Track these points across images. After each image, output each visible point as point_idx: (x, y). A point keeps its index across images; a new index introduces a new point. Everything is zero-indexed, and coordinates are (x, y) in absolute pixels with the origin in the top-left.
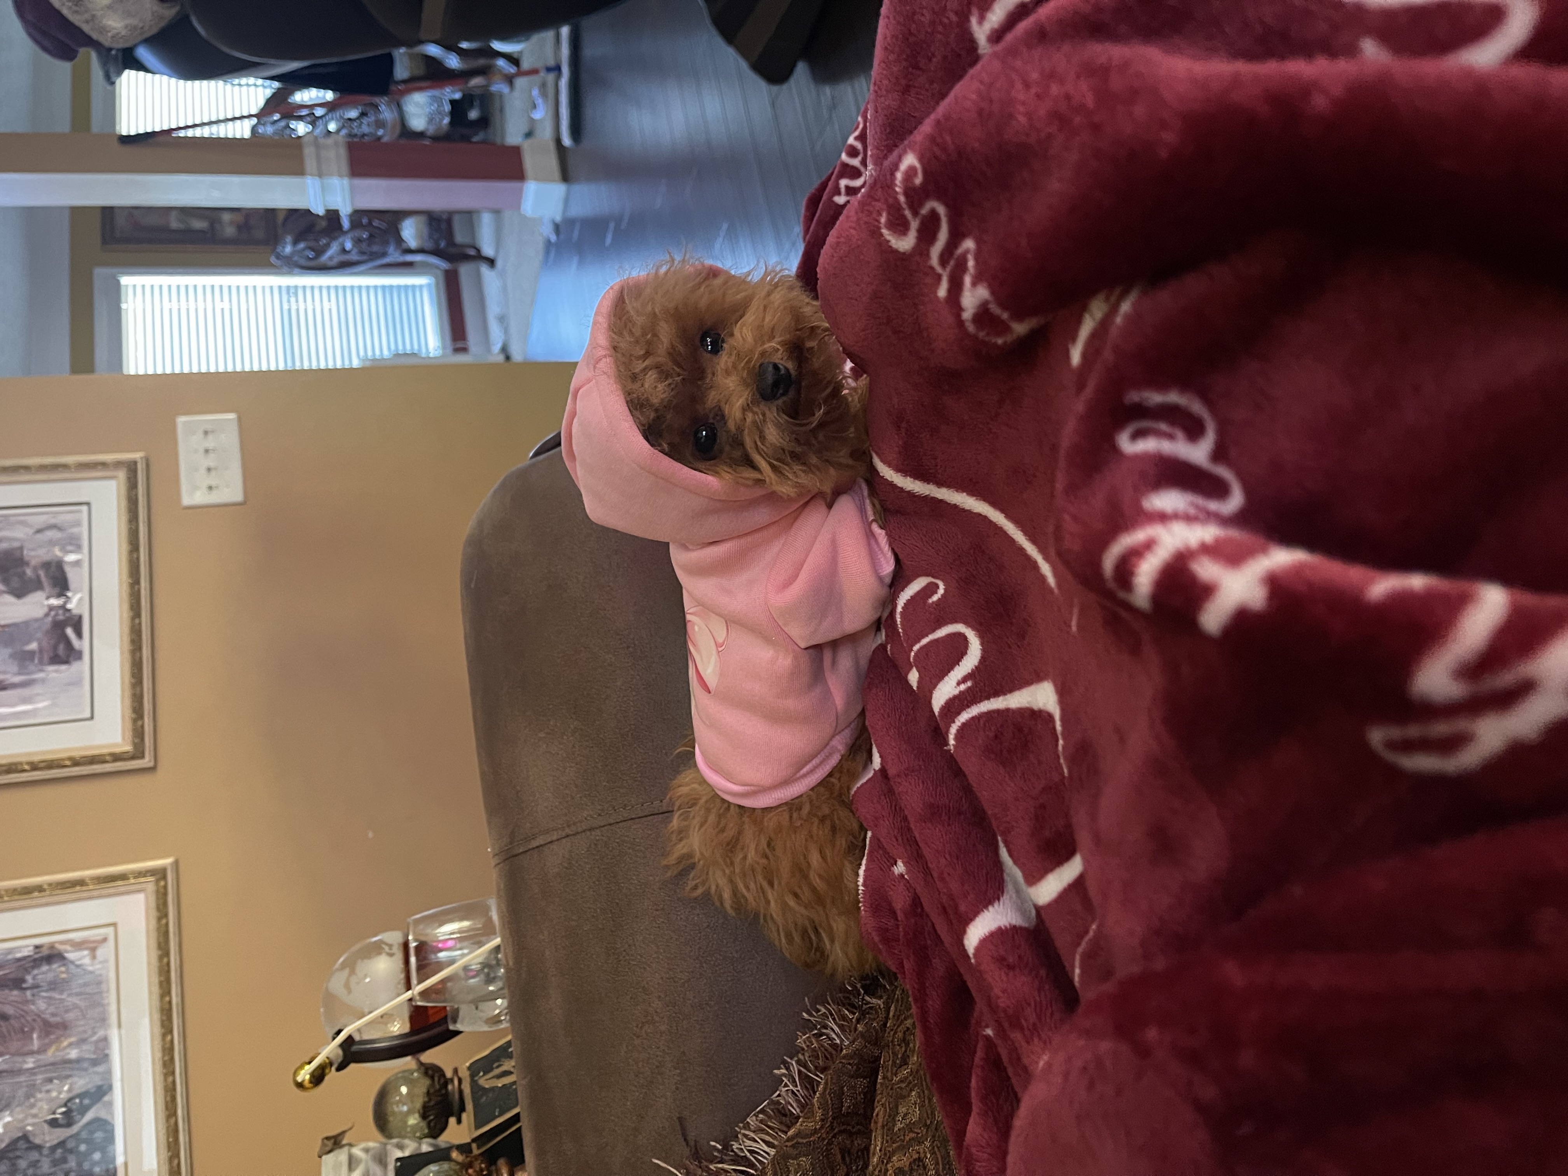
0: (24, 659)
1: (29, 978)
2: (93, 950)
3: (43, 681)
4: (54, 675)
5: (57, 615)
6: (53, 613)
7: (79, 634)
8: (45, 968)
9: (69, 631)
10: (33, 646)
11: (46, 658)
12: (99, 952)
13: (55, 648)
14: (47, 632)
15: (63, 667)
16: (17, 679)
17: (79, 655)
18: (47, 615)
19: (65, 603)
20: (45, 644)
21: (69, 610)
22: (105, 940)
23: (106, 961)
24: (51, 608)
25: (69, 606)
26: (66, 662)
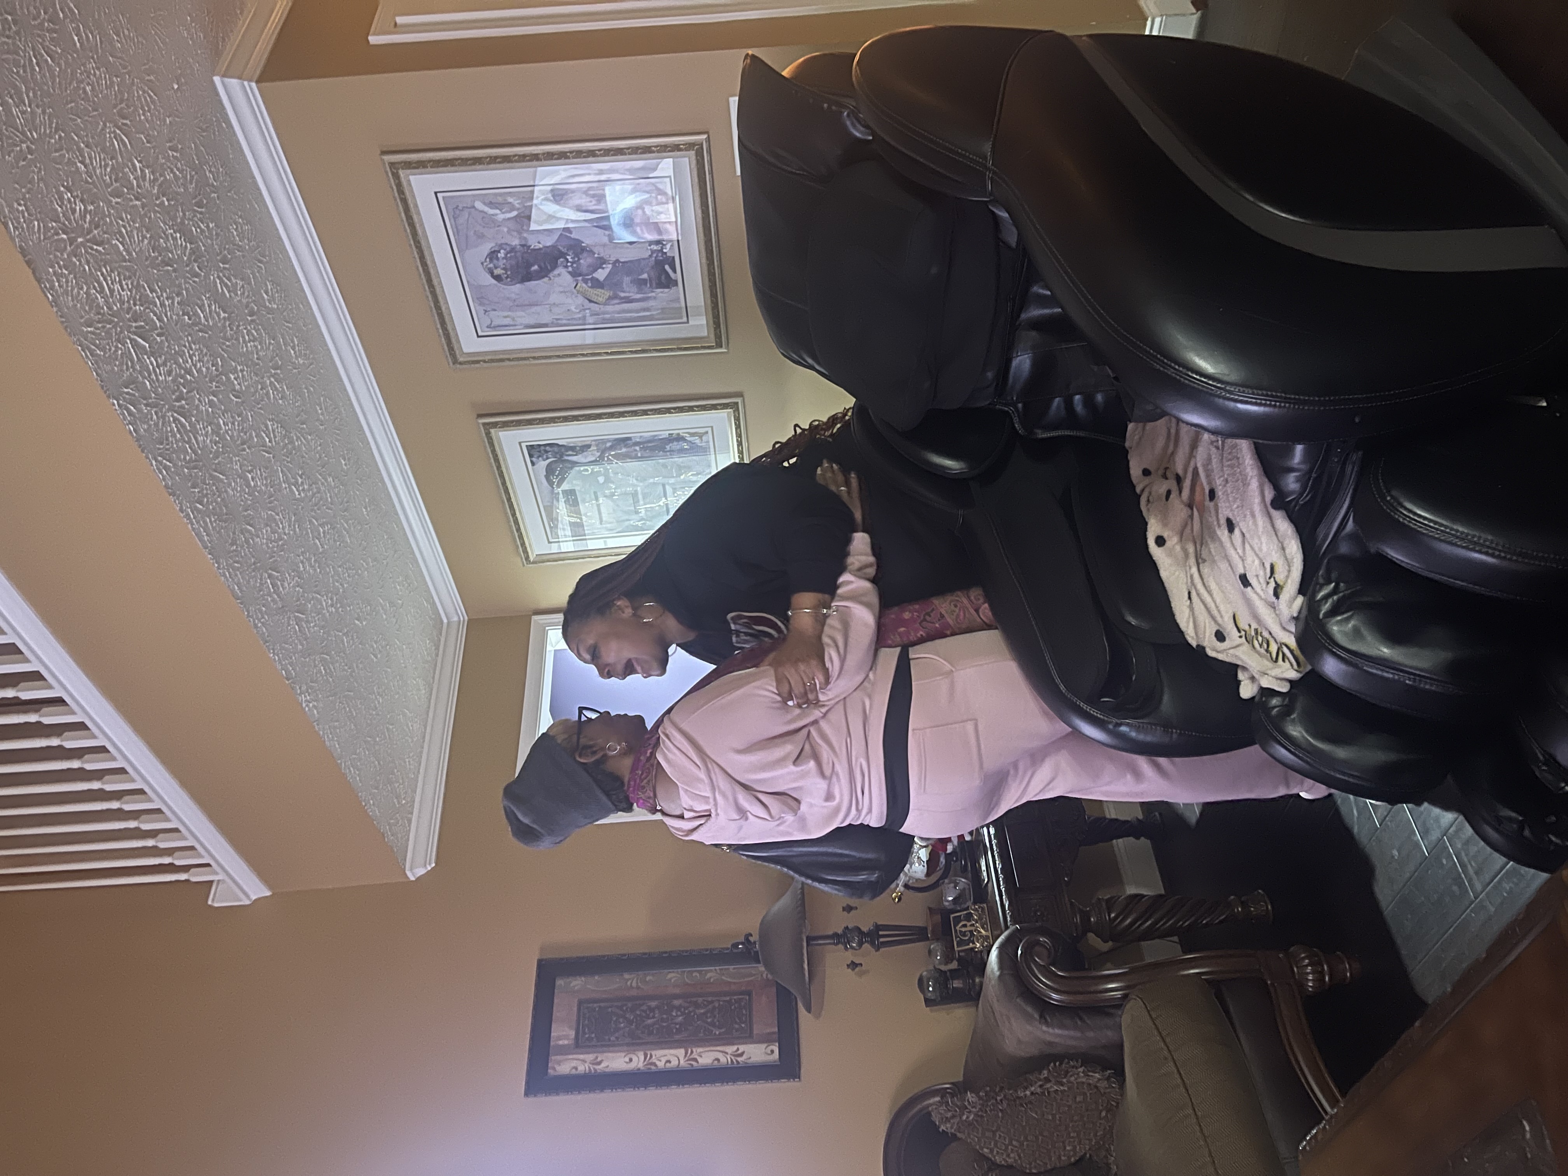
0: (641, 284)
1: (668, 447)
2: (701, 437)
3: (655, 298)
4: (660, 295)
5: (657, 256)
6: (655, 255)
7: (675, 271)
8: (675, 443)
9: (667, 267)
10: (645, 276)
11: (654, 285)
12: (704, 438)
13: (659, 278)
14: (652, 267)
15: (666, 290)
16: (639, 296)
17: (675, 283)
18: (651, 256)
19: (662, 249)
20: (652, 274)
21: (666, 253)
22: (707, 432)
23: (708, 442)
24: (653, 252)
25: (665, 251)
26: (668, 287)
